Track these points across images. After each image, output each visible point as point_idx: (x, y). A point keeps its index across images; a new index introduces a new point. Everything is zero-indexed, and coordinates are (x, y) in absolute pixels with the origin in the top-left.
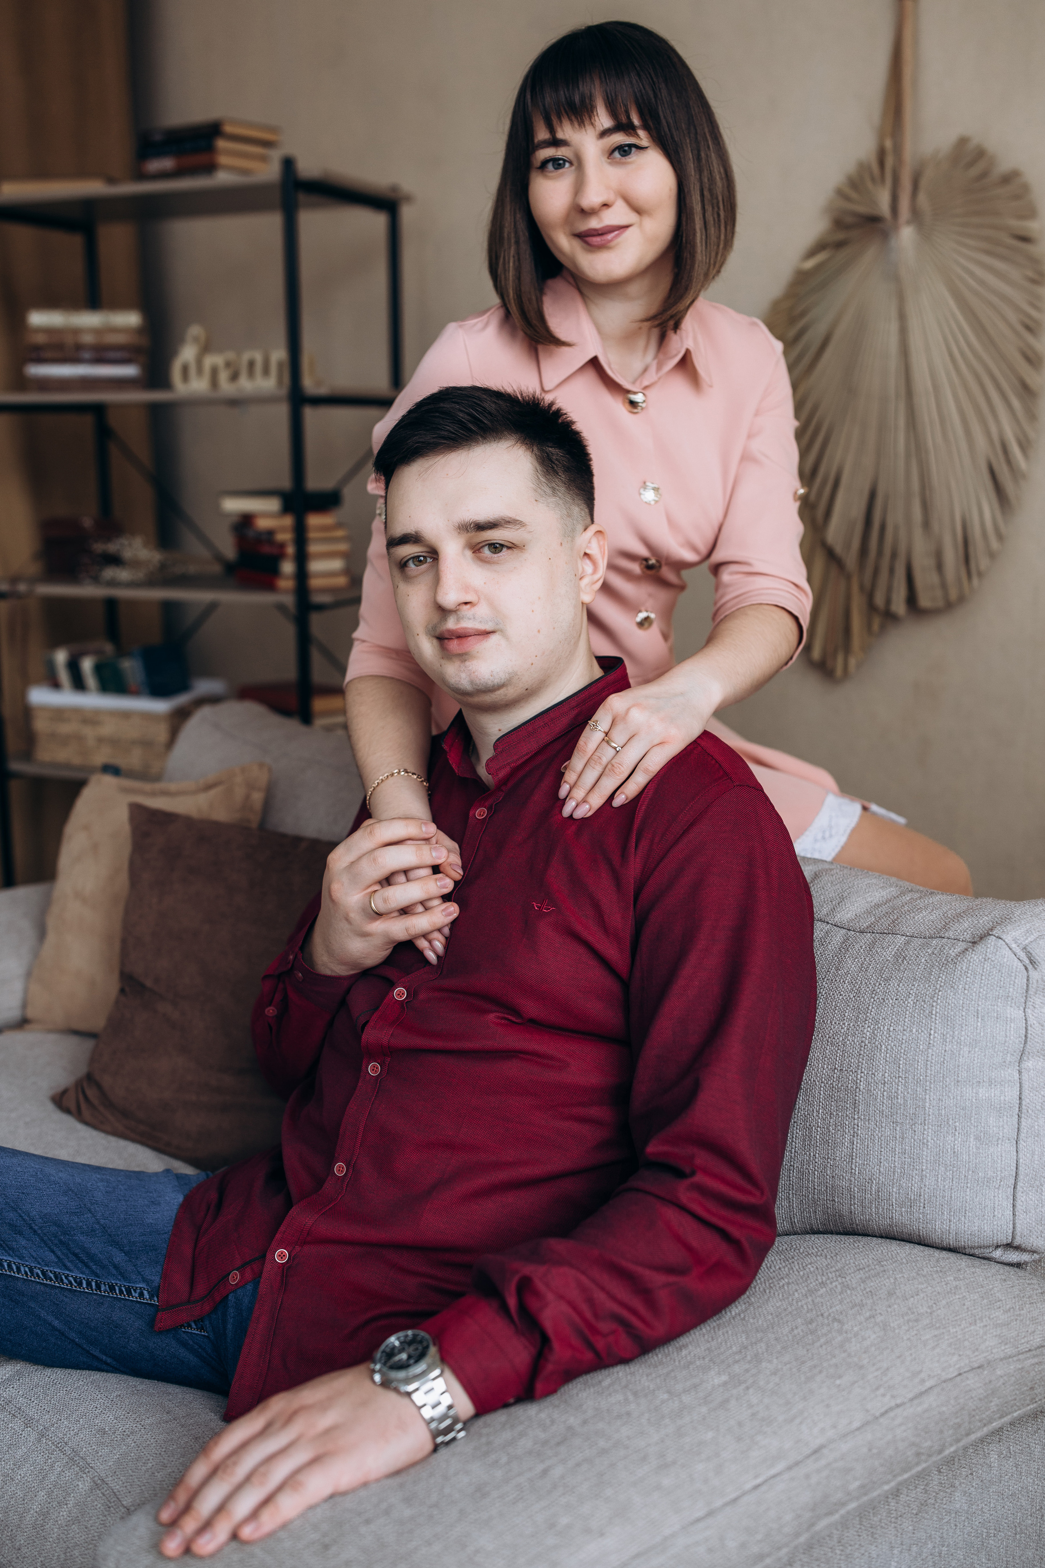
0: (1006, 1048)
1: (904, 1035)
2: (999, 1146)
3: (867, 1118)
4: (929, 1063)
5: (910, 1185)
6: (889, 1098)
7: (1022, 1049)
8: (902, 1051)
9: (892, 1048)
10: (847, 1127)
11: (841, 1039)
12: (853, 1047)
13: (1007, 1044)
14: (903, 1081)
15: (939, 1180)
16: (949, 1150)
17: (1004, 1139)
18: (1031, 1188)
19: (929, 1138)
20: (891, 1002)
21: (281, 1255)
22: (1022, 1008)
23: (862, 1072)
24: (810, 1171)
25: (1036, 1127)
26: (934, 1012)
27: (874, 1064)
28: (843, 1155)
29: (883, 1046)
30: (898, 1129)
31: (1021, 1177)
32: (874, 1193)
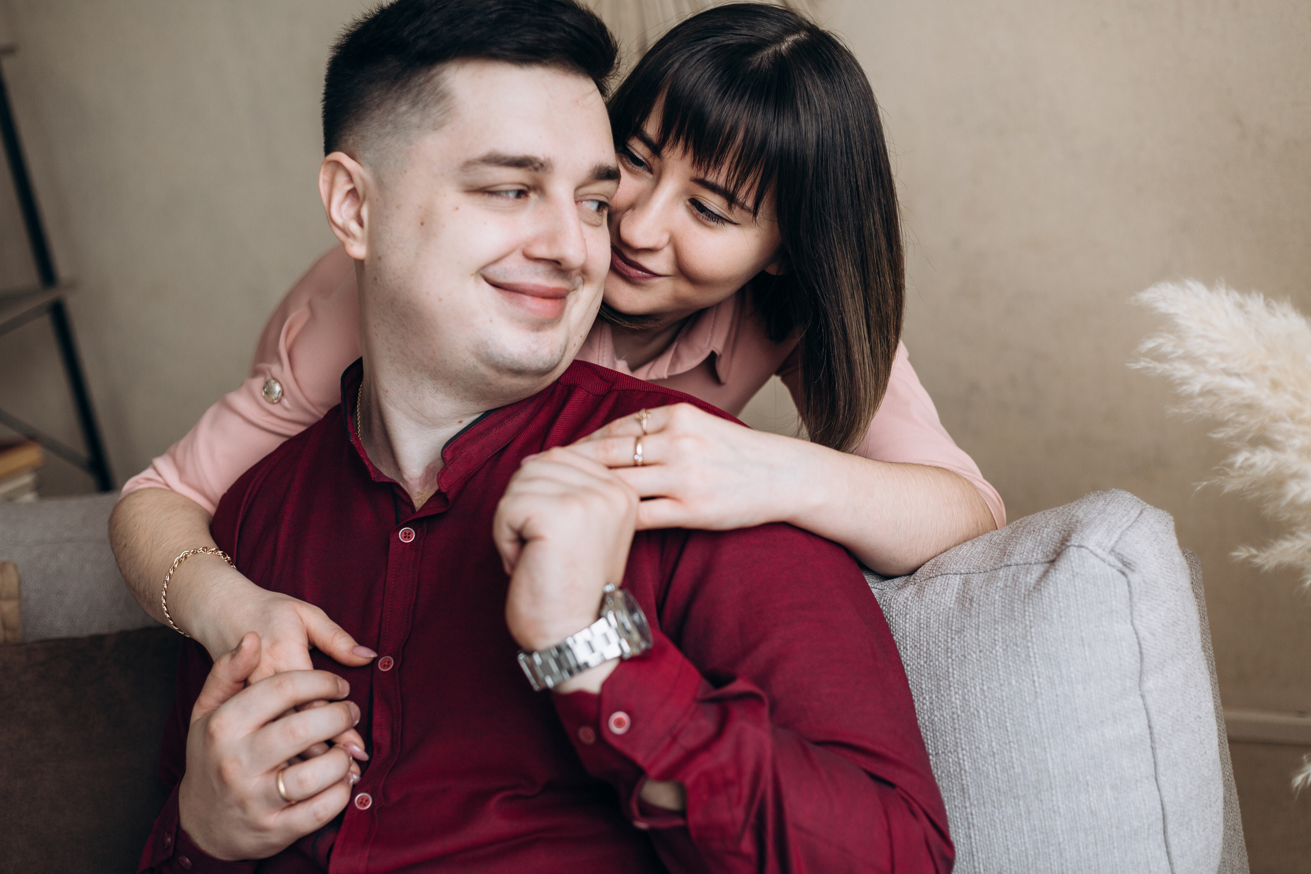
0: (1122, 672)
1: (1002, 690)
2: (1138, 789)
3: (982, 802)
4: (1041, 715)
5: (1048, 865)
6: (1003, 770)
7: (1139, 669)
8: (1006, 710)
9: (992, 710)
10: (959, 820)
11: (926, 717)
12: (944, 723)
13: (1121, 668)
14: (1016, 746)
15: (1081, 850)
16: (1086, 811)
19: (1060, 804)
20: (974, 656)
22: (1129, 621)
23: (963, 750)
25: (1173, 755)
26: (1031, 654)
27: (975, 735)
29: (981, 712)
30: (1021, 803)
31: (1170, 818)
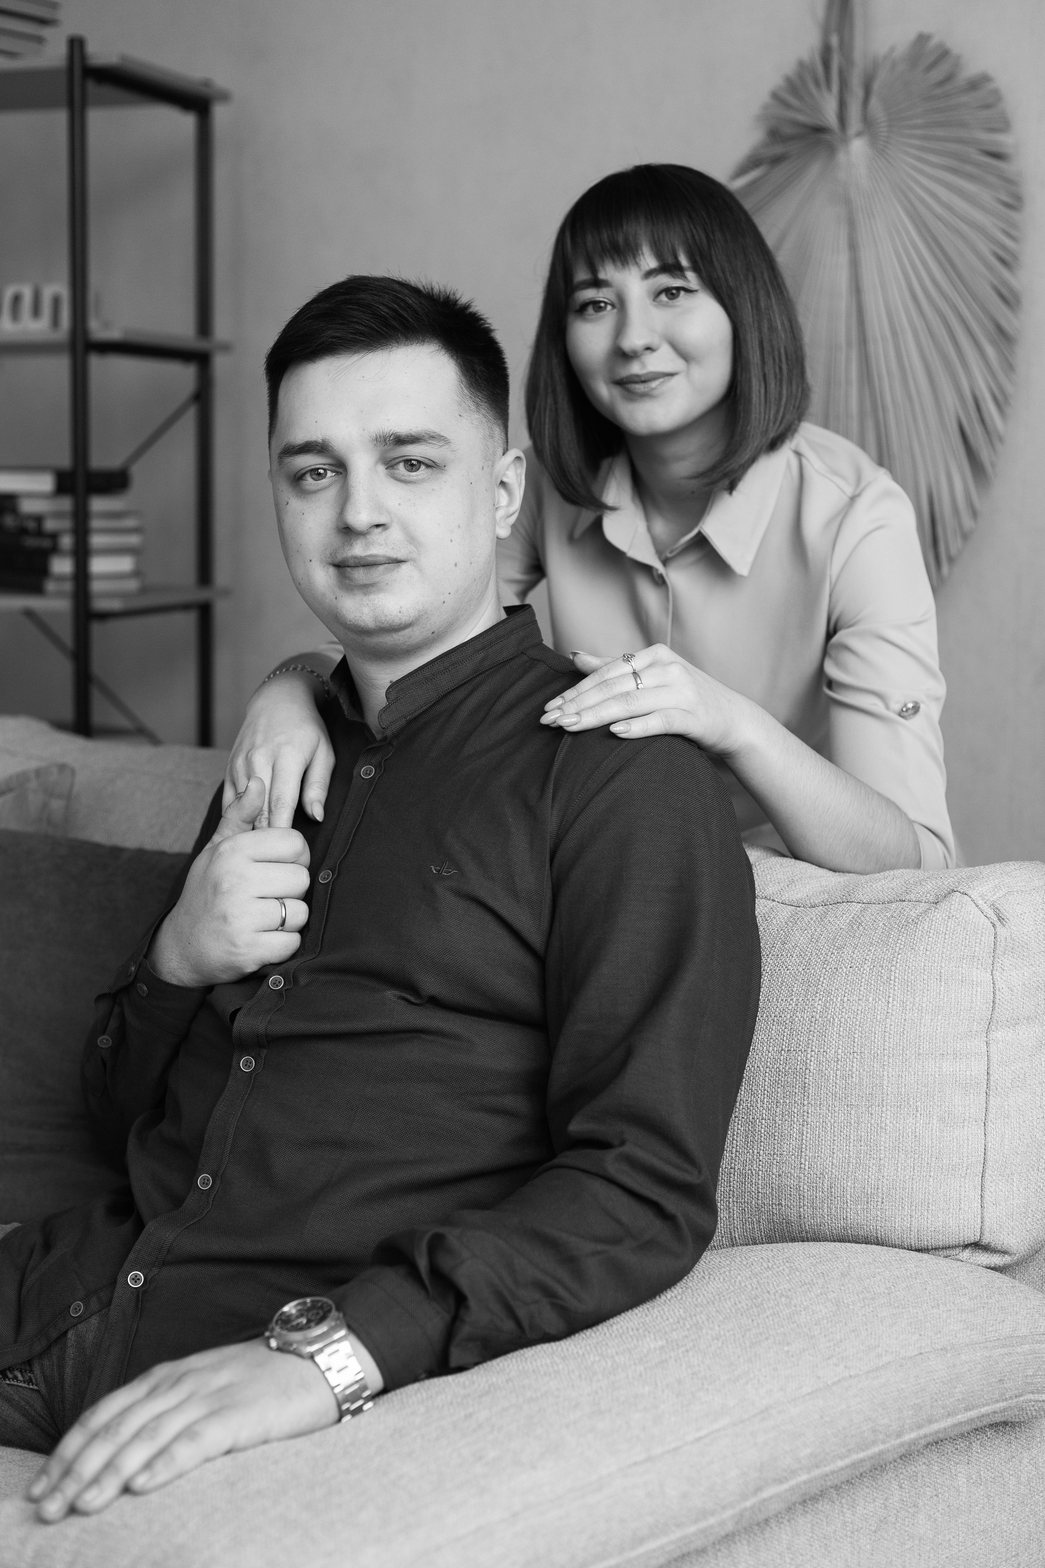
0: (972, 1015)
1: (859, 1005)
2: (965, 1128)
3: (818, 1103)
4: (887, 1034)
5: (867, 1177)
6: (843, 1077)
7: (989, 1017)
8: (858, 1023)
9: (846, 1020)
10: (796, 1115)
11: (789, 1016)
12: (803, 1024)
13: (972, 1011)
14: (858, 1057)
15: (899, 1170)
16: (910, 1134)
17: (971, 1120)
18: (1000, 1177)
19: (888, 1121)
20: (845, 970)
21: (135, 1279)
22: (989, 971)
23: (812, 1051)
24: (754, 1172)
25: (1006, 1107)
26: (892, 978)
27: (826, 1040)
28: (791, 1149)
29: (836, 1020)
30: (853, 1112)
31: (989, 1164)
32: (826, 1190)
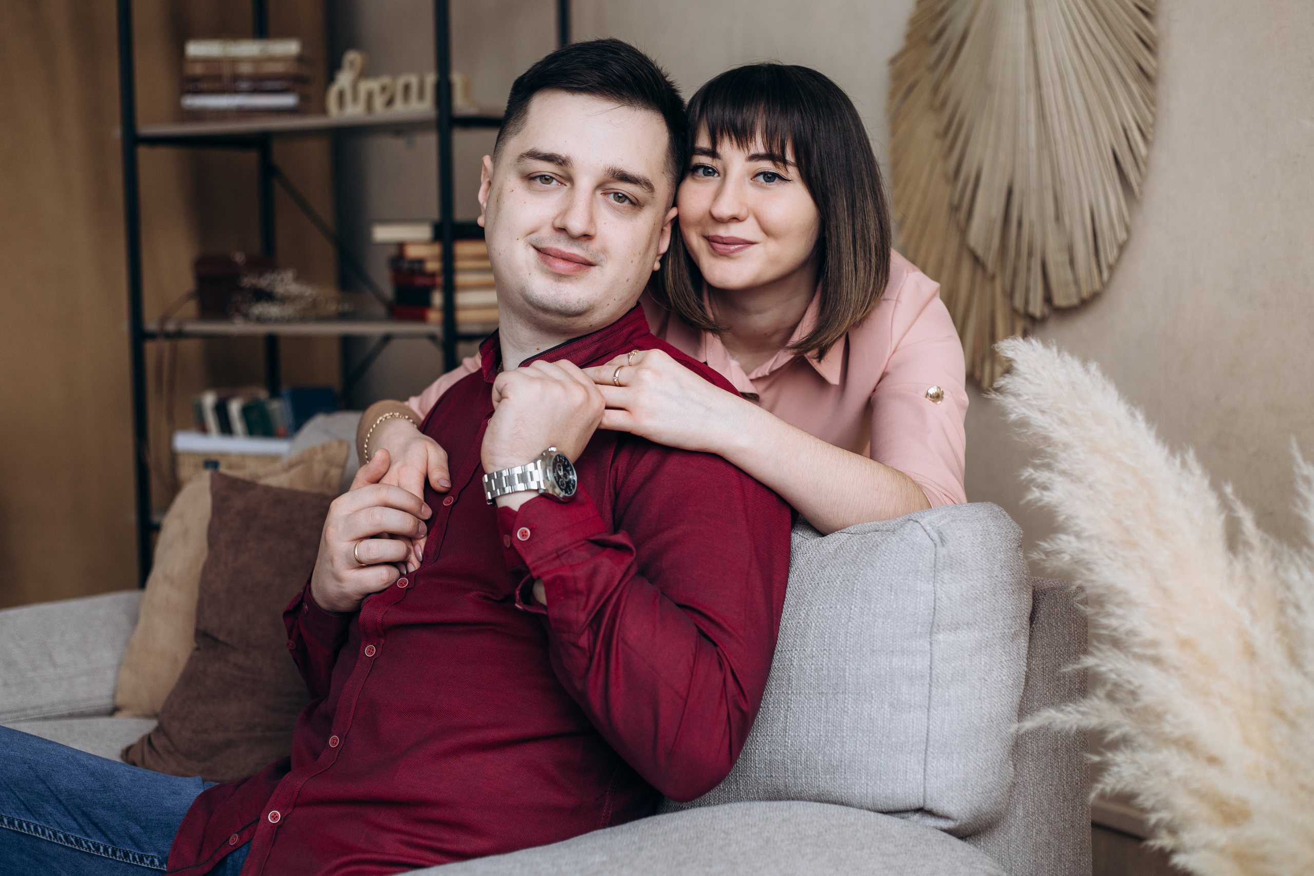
0: (916, 619)
1: (830, 611)
2: (912, 713)
3: (798, 692)
4: (848, 635)
5: (833, 752)
6: (816, 670)
7: (931, 621)
8: (828, 626)
13: (916, 616)
14: (827, 654)
15: (858, 746)
16: (866, 717)
17: (916, 706)
18: (941, 755)
19: (849, 706)
22: (930, 583)
23: (796, 650)
24: (752, 751)
25: (947, 697)
26: (855, 589)
27: (806, 641)
28: (779, 731)
30: (823, 699)
31: (931, 743)
32: (803, 763)
